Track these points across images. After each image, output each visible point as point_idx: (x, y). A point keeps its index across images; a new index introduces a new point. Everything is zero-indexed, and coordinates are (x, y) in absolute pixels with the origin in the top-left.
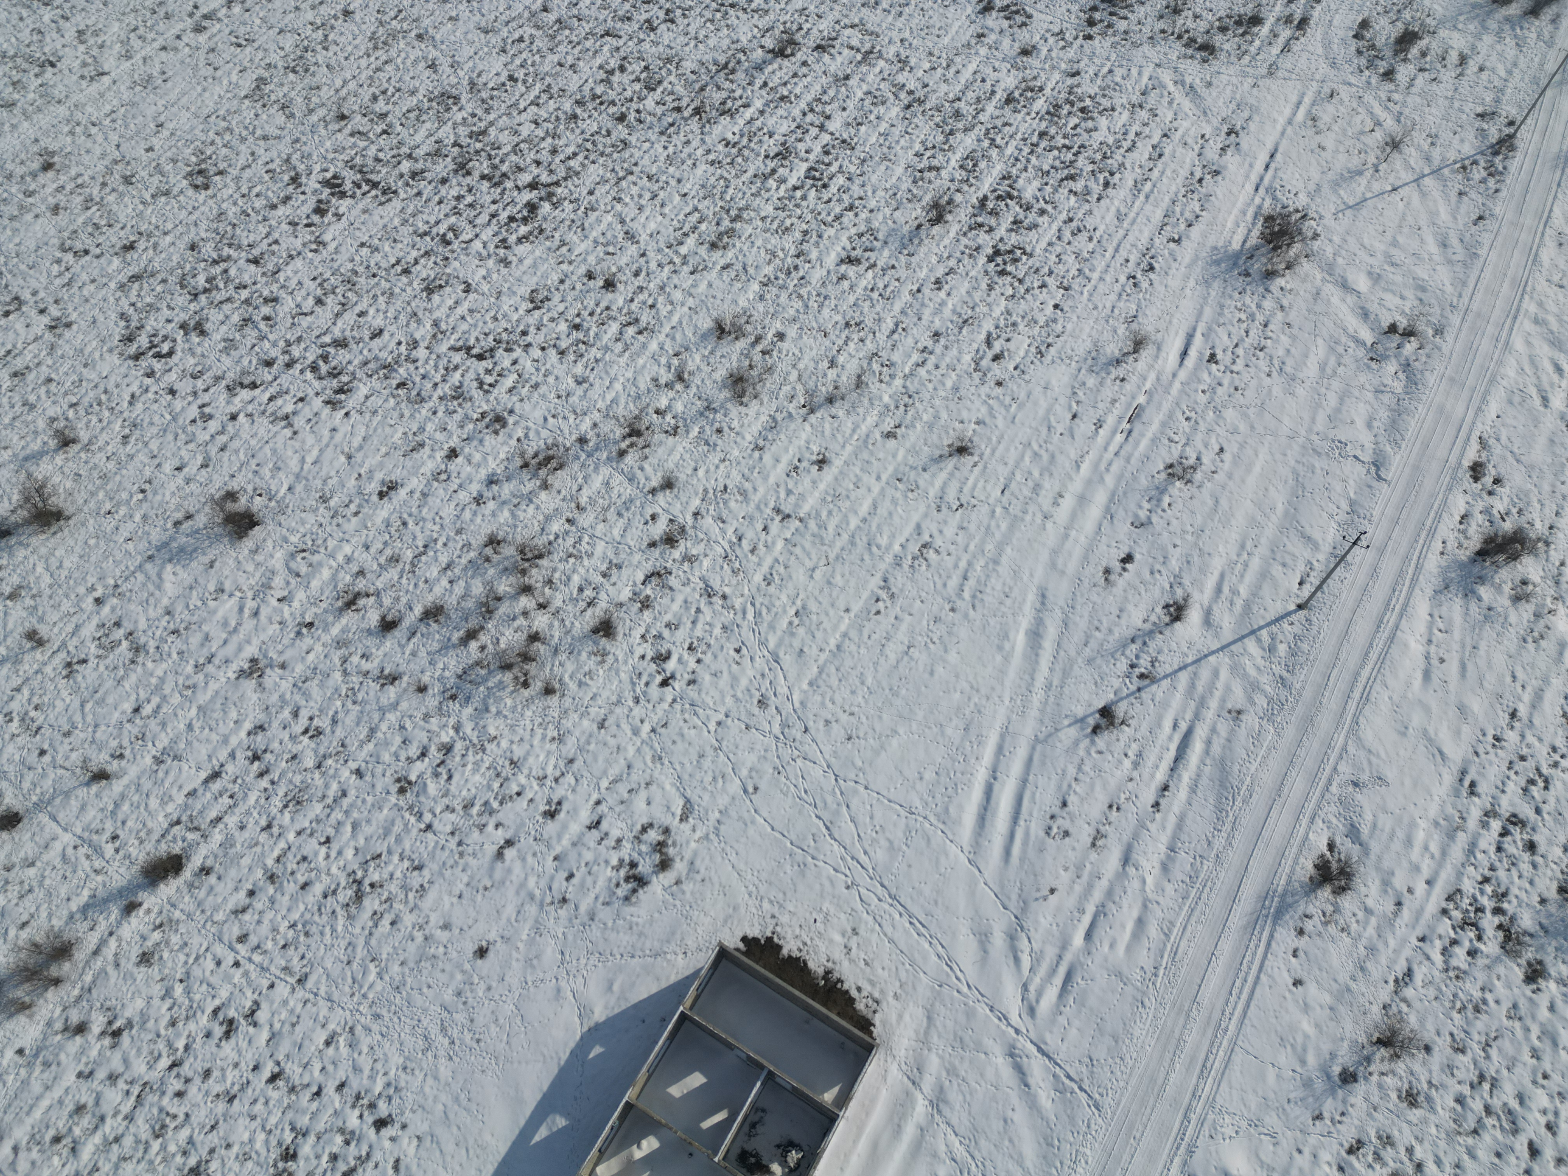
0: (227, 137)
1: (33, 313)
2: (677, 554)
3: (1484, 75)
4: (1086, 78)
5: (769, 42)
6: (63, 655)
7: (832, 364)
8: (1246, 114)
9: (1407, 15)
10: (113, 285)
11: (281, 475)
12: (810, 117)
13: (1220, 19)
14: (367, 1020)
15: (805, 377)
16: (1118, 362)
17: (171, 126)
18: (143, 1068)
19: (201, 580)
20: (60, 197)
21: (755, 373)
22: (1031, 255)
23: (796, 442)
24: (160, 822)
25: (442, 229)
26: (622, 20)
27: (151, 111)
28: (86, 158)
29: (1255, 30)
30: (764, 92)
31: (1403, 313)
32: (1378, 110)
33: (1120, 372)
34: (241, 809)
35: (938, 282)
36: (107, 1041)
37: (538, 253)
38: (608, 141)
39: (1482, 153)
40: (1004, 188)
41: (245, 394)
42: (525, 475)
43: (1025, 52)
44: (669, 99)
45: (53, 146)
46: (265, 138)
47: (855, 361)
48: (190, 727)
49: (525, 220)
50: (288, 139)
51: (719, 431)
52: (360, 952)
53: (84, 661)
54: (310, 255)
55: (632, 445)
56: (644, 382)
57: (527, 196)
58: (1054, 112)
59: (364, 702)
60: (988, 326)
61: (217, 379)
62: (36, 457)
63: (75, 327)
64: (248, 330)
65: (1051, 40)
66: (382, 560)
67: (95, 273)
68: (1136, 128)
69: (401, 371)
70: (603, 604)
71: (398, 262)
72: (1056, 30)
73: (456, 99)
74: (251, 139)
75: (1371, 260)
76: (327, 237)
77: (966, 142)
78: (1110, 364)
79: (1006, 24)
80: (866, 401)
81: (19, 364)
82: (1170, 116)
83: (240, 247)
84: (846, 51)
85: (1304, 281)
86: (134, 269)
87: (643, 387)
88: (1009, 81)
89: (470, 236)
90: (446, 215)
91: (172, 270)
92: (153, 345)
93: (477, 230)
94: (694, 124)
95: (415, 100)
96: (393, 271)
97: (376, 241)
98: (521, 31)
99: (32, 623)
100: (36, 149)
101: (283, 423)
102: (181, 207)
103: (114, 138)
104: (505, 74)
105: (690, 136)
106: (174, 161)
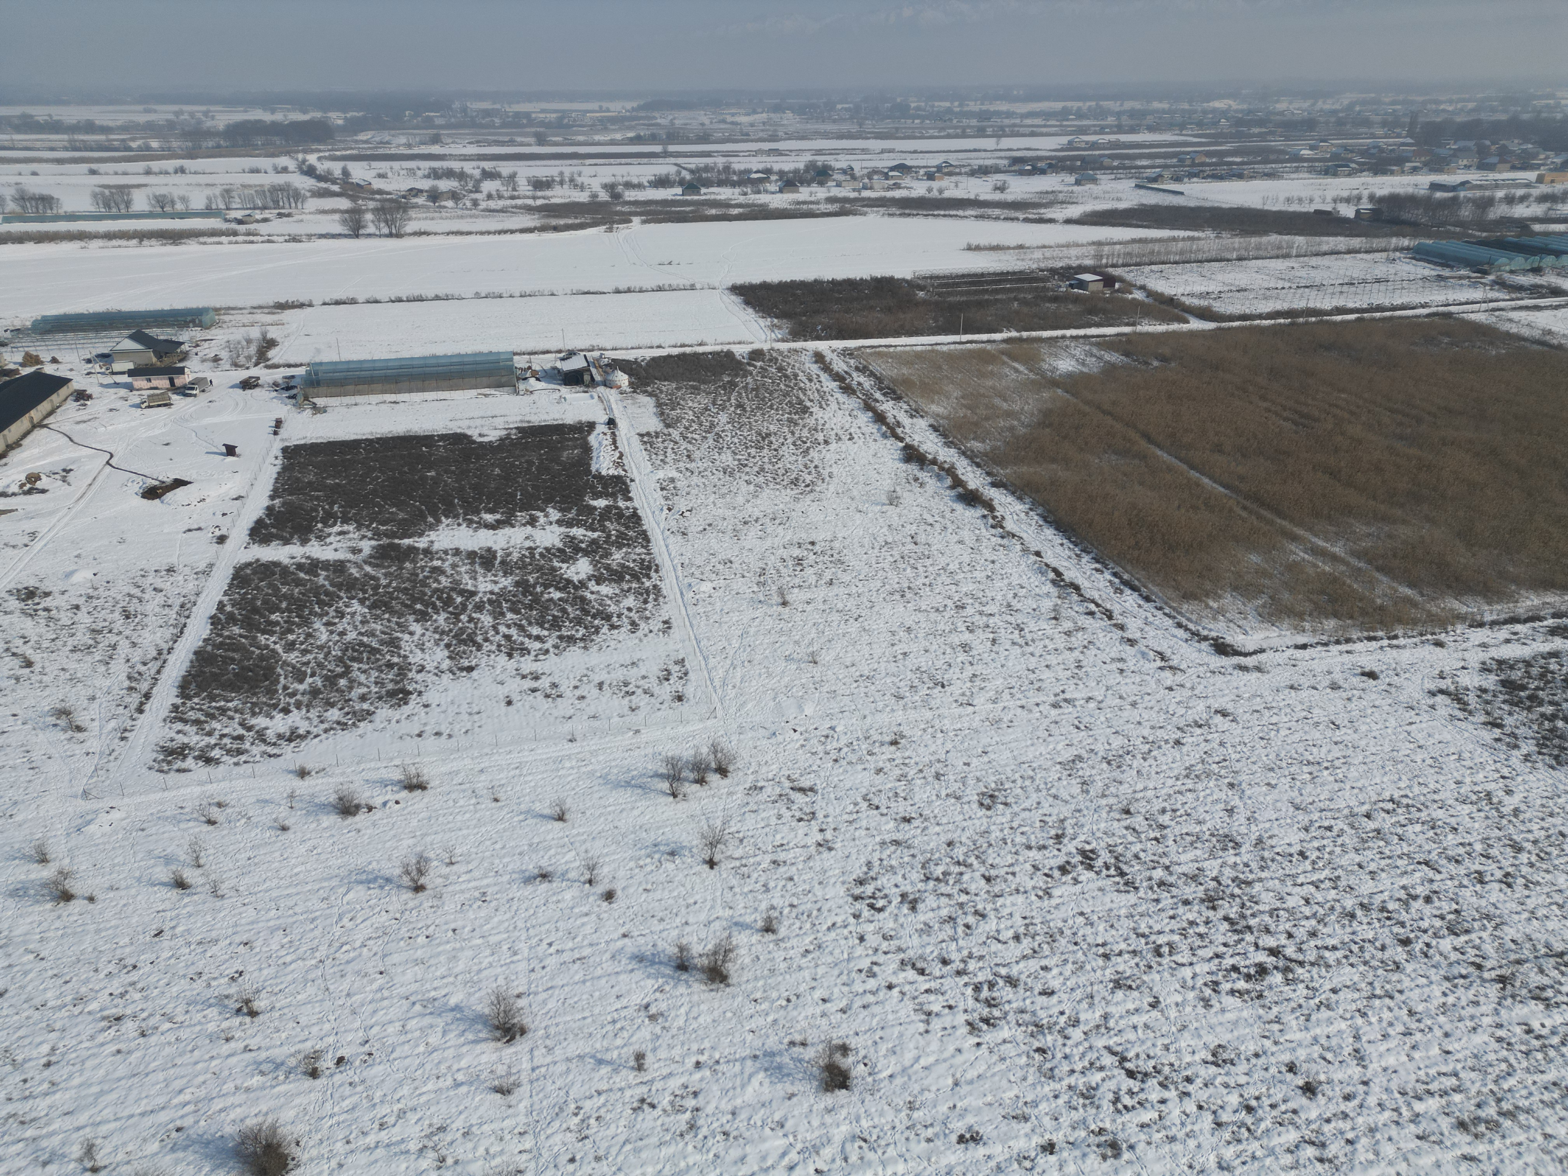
0: (1028, 783)
1: (816, 828)
6: (644, 1089)
10: (878, 839)
11: (893, 1059)
17: (992, 756)
19: (774, 1103)
20: (888, 764)
25: (1161, 940)
26: (1449, 859)
27: (985, 740)
28: (922, 750)
37: (1245, 1014)
38: (1379, 954)
41: (911, 974)
44: (1472, 952)
45: (907, 733)
46: (1055, 797)
49: (1248, 977)
50: (1073, 807)
53: (653, 1106)
54: (1034, 898)
57: (1263, 957)
61: (900, 950)
62: (742, 926)
63: (833, 853)
64: (947, 928)
67: (873, 825)
69: (1049, 1038)
71: (1104, 945)
73: (1237, 845)
74: (1044, 792)
76: (1056, 892)
81: (782, 856)
83: (984, 862)
86: (899, 836)
89: (1184, 961)
90: (1172, 931)
91: (925, 852)
92: (873, 897)
93: (1195, 960)
94: (1493, 991)
95: (1198, 829)
96: (1094, 949)
97: (1095, 918)
98: (1333, 822)
99: (646, 1048)
100: (895, 729)
101: (924, 1017)
102: (960, 813)
103: (949, 746)
104: (1298, 848)
105: (1482, 1000)
106: (979, 780)
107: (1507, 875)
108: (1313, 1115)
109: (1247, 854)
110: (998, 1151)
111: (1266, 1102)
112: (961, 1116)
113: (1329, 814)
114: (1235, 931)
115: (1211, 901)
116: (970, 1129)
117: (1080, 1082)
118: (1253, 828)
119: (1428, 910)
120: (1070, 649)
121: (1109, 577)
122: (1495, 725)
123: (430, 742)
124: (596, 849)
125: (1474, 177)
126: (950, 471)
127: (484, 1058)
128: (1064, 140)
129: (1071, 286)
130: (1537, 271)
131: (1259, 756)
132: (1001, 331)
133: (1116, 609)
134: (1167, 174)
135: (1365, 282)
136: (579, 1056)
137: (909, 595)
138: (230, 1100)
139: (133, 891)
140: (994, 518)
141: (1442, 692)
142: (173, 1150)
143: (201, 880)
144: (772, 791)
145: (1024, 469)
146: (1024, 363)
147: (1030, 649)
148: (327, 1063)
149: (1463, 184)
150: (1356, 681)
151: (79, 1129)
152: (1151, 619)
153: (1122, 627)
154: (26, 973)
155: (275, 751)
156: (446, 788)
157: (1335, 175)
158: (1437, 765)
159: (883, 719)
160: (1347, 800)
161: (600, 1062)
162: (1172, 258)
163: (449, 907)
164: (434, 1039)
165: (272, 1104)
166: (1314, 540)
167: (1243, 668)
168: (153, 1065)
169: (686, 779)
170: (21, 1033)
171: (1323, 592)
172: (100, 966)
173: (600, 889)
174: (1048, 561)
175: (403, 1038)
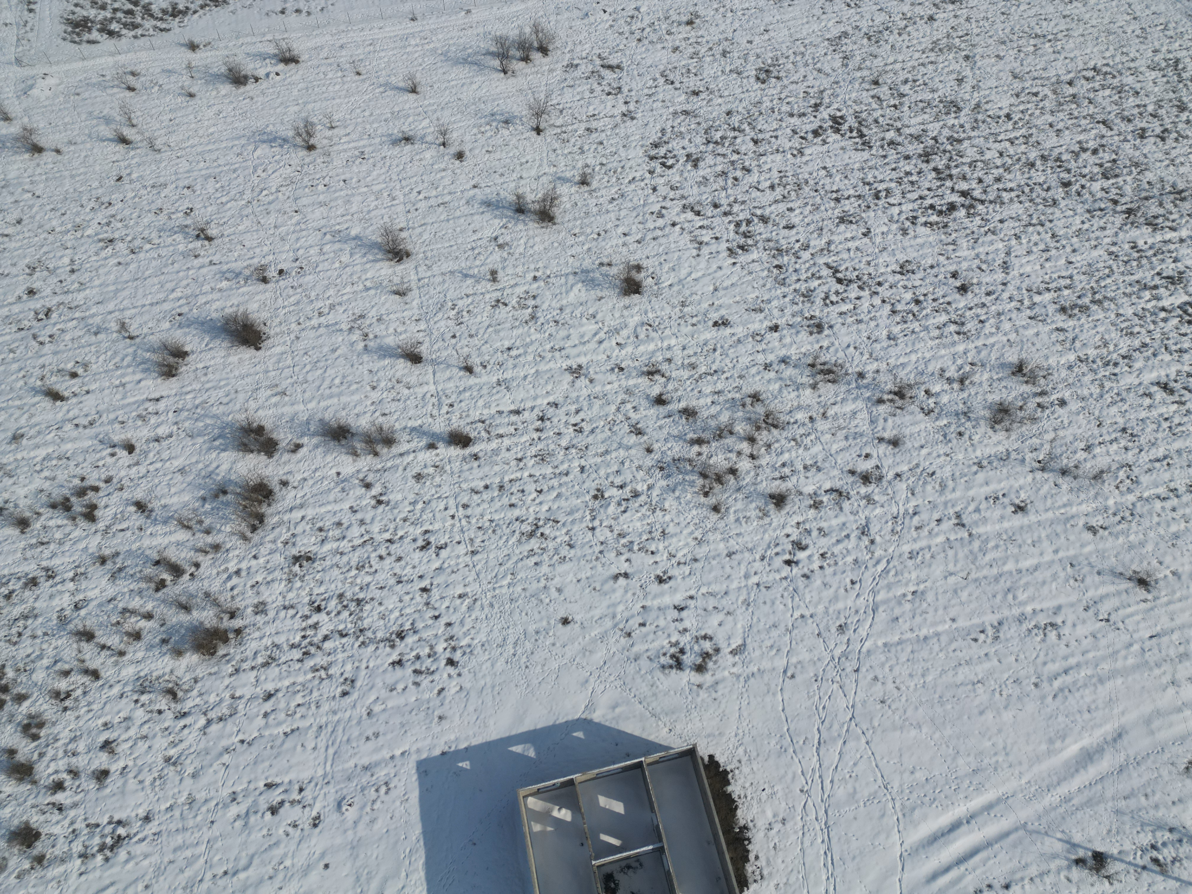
0: (798, 58)
1: (621, 101)
2: (863, 490)
6: (499, 294)
7: (1088, 449)
11: (672, 274)
14: (486, 603)
15: (1058, 443)
17: (772, 34)
18: (377, 530)
19: (589, 303)
20: (683, 43)
21: (1020, 414)
23: (1012, 481)
24: (475, 415)
25: (881, 187)
26: (1123, 119)
27: (768, 19)
28: (713, 29)
34: (515, 440)
36: (373, 502)
38: (1044, 194)
42: (807, 371)
44: (1114, 191)
45: (702, 13)
46: (819, 71)
47: (1108, 459)
48: (525, 377)
49: (940, 213)
50: (832, 79)
51: (961, 434)
52: (510, 564)
53: (506, 305)
54: (789, 156)
56: (934, 367)
57: (955, 198)
59: (614, 433)
61: (683, 197)
62: (564, 180)
63: (635, 122)
64: (720, 180)
66: (686, 362)
67: (668, 97)
69: (786, 258)
70: (789, 484)
71: (837, 191)
73: (959, 109)
74: (811, 67)
76: (807, 151)
80: (1092, 493)
81: (594, 125)
83: (754, 128)
86: (688, 107)
87: (931, 368)
89: (895, 202)
90: (891, 180)
91: (708, 120)
92: (665, 157)
93: (903, 201)
94: (1120, 219)
95: (931, 96)
96: (829, 195)
97: (835, 171)
98: (1040, 89)
99: (498, 267)
100: (691, 9)
101: (697, 245)
102: (741, 86)
103: (736, 25)
104: (1006, 111)
105: (1109, 226)
106: (758, 57)
107: (1166, 130)
108: (961, 305)
109: (964, 117)
110: (740, 331)
111: (931, 297)
112: (717, 310)
113: (1039, 82)
114: (940, 179)
115: (926, 157)
116: (722, 317)
117: (802, 287)
118: (976, 94)
119: (1093, 159)
123: (292, 19)
124: (446, 117)
127: (383, 272)
131: (996, 31)
136: (451, 272)
138: (210, 297)
139: (88, 146)
142: (180, 326)
143: (138, 138)
144: (585, 68)
148: (272, 273)
151: (111, 313)
154: (31, 207)
155: (164, 26)
156: (315, 62)
158: (1144, 36)
160: (1058, 69)
161: (466, 276)
163: (337, 162)
164: (345, 258)
165: (240, 299)
168: (147, 273)
169: (513, 57)
170: (45, 249)
172: (84, 203)
173: (453, 150)
175: (322, 258)
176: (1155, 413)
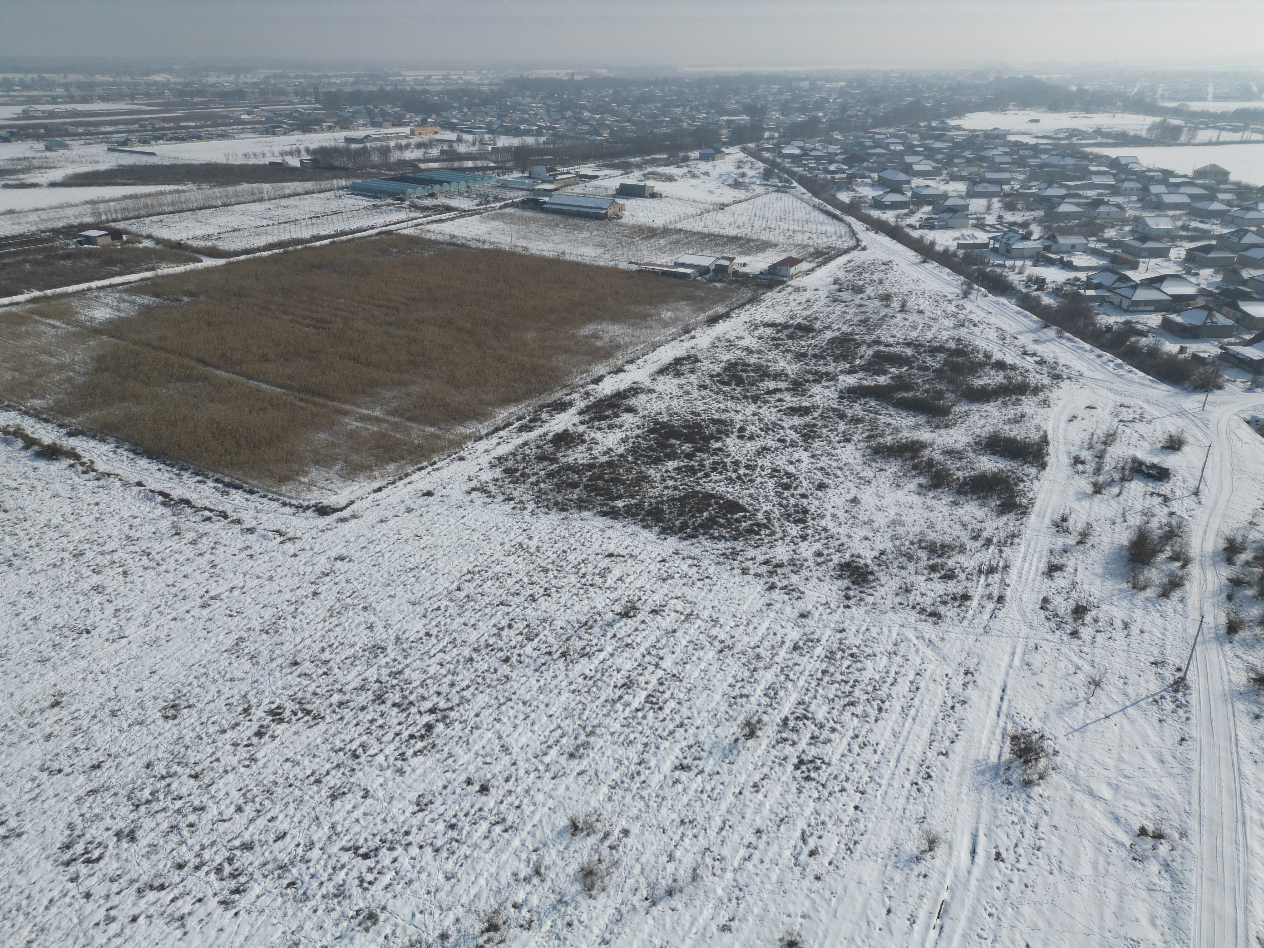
0: (203, 680)
3: (1146, 636)
4: (850, 634)
5: (618, 608)
7: (671, 858)
8: (976, 660)
9: (1074, 595)
10: (71, 799)
12: (648, 658)
13: (940, 596)
15: (647, 870)
16: (918, 859)
17: (162, 672)
20: (57, 727)
21: (603, 867)
22: (829, 764)
23: (640, 935)
25: (354, 745)
26: (513, 595)
27: (149, 662)
28: (88, 698)
29: (968, 603)
30: (613, 641)
31: (1147, 818)
32: (1075, 659)
33: (921, 868)
35: (755, 785)
37: (428, 764)
38: (495, 676)
39: (1165, 690)
40: (800, 711)
41: (151, 896)
43: (803, 616)
44: (543, 646)
45: (66, 689)
46: (232, 680)
47: (690, 855)
49: (422, 737)
50: (250, 681)
51: (570, 924)
54: (242, 770)
55: (489, 940)
56: (505, 877)
57: (427, 718)
58: (830, 656)
60: (801, 824)
61: (132, 881)
63: (24, 837)
64: (172, 836)
65: (821, 608)
67: (60, 789)
68: (893, 669)
69: (294, 871)
71: (313, 774)
72: (824, 602)
73: (384, 649)
74: (221, 681)
75: (1106, 773)
76: (259, 755)
77: (767, 677)
78: (910, 860)
79: (786, 597)
80: (702, 894)
82: (918, 661)
83: (187, 765)
84: (673, 614)
85: (1057, 789)
86: (94, 785)
87: (504, 881)
88: (794, 635)
89: (376, 751)
90: (360, 735)
91: (125, 785)
92: (87, 852)
93: (383, 746)
94: (561, 664)
95: (353, 651)
96: (307, 782)
97: (299, 757)
98: (439, 603)
100: (52, 691)
101: (178, 924)
102: (148, 734)
103: (115, 682)
104: (423, 631)
105: (557, 672)
106: (155, 698)
107: (546, 589)
108: (492, 804)
109: (392, 653)
111: (461, 814)
113: (435, 599)
114: (404, 710)
115: (379, 699)
118: (390, 632)
119: (512, 633)
120: (200, 554)
121: (212, 484)
122: (510, 499)
125: (371, 132)
126: (18, 433)
128: (19, 109)
129: (80, 242)
130: (432, 195)
131: (377, 579)
132: (22, 293)
133: (229, 509)
134: (133, 138)
135: (326, 215)
137: (17, 562)
140: (82, 464)
141: (474, 489)
145: (97, 413)
146: (59, 317)
147: (164, 567)
149: (367, 137)
150: (421, 501)
152: (260, 507)
153: (238, 522)
157: (274, 134)
158: (487, 538)
159: (35, 687)
160: (443, 584)
162: (166, 209)
166: (359, 410)
167: (343, 520)
171: (379, 447)
174: (152, 488)
176: (691, 792)
